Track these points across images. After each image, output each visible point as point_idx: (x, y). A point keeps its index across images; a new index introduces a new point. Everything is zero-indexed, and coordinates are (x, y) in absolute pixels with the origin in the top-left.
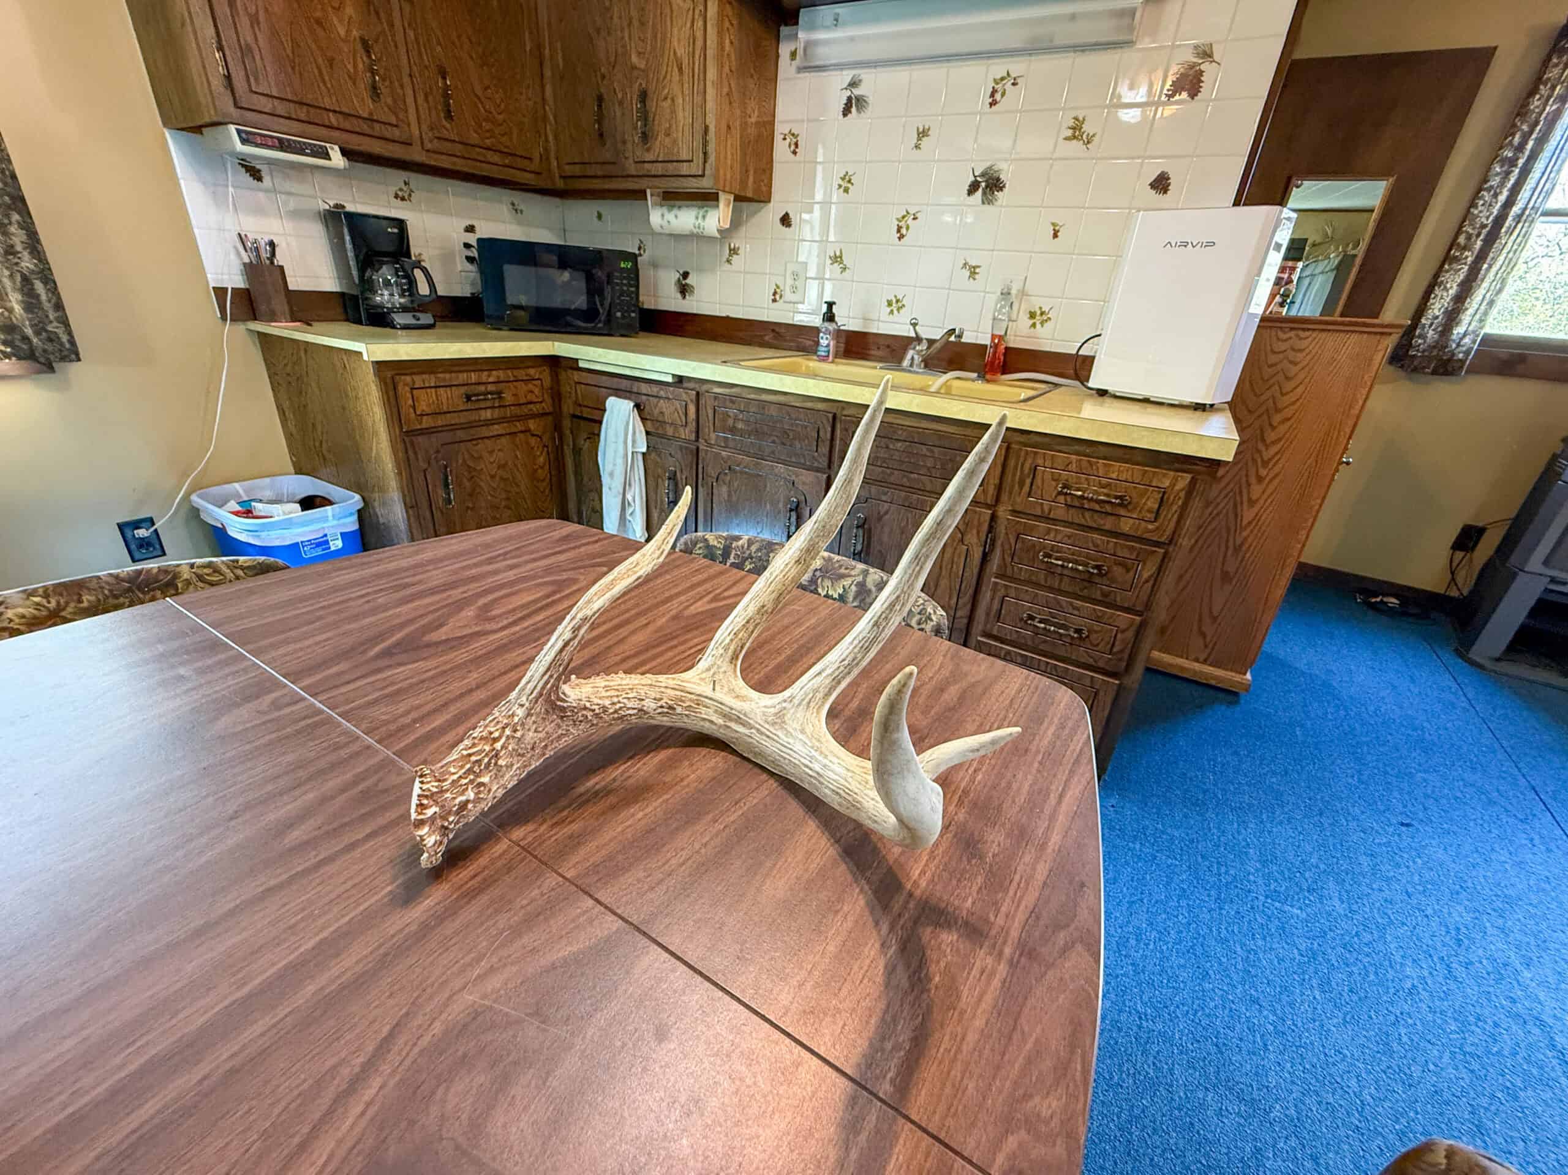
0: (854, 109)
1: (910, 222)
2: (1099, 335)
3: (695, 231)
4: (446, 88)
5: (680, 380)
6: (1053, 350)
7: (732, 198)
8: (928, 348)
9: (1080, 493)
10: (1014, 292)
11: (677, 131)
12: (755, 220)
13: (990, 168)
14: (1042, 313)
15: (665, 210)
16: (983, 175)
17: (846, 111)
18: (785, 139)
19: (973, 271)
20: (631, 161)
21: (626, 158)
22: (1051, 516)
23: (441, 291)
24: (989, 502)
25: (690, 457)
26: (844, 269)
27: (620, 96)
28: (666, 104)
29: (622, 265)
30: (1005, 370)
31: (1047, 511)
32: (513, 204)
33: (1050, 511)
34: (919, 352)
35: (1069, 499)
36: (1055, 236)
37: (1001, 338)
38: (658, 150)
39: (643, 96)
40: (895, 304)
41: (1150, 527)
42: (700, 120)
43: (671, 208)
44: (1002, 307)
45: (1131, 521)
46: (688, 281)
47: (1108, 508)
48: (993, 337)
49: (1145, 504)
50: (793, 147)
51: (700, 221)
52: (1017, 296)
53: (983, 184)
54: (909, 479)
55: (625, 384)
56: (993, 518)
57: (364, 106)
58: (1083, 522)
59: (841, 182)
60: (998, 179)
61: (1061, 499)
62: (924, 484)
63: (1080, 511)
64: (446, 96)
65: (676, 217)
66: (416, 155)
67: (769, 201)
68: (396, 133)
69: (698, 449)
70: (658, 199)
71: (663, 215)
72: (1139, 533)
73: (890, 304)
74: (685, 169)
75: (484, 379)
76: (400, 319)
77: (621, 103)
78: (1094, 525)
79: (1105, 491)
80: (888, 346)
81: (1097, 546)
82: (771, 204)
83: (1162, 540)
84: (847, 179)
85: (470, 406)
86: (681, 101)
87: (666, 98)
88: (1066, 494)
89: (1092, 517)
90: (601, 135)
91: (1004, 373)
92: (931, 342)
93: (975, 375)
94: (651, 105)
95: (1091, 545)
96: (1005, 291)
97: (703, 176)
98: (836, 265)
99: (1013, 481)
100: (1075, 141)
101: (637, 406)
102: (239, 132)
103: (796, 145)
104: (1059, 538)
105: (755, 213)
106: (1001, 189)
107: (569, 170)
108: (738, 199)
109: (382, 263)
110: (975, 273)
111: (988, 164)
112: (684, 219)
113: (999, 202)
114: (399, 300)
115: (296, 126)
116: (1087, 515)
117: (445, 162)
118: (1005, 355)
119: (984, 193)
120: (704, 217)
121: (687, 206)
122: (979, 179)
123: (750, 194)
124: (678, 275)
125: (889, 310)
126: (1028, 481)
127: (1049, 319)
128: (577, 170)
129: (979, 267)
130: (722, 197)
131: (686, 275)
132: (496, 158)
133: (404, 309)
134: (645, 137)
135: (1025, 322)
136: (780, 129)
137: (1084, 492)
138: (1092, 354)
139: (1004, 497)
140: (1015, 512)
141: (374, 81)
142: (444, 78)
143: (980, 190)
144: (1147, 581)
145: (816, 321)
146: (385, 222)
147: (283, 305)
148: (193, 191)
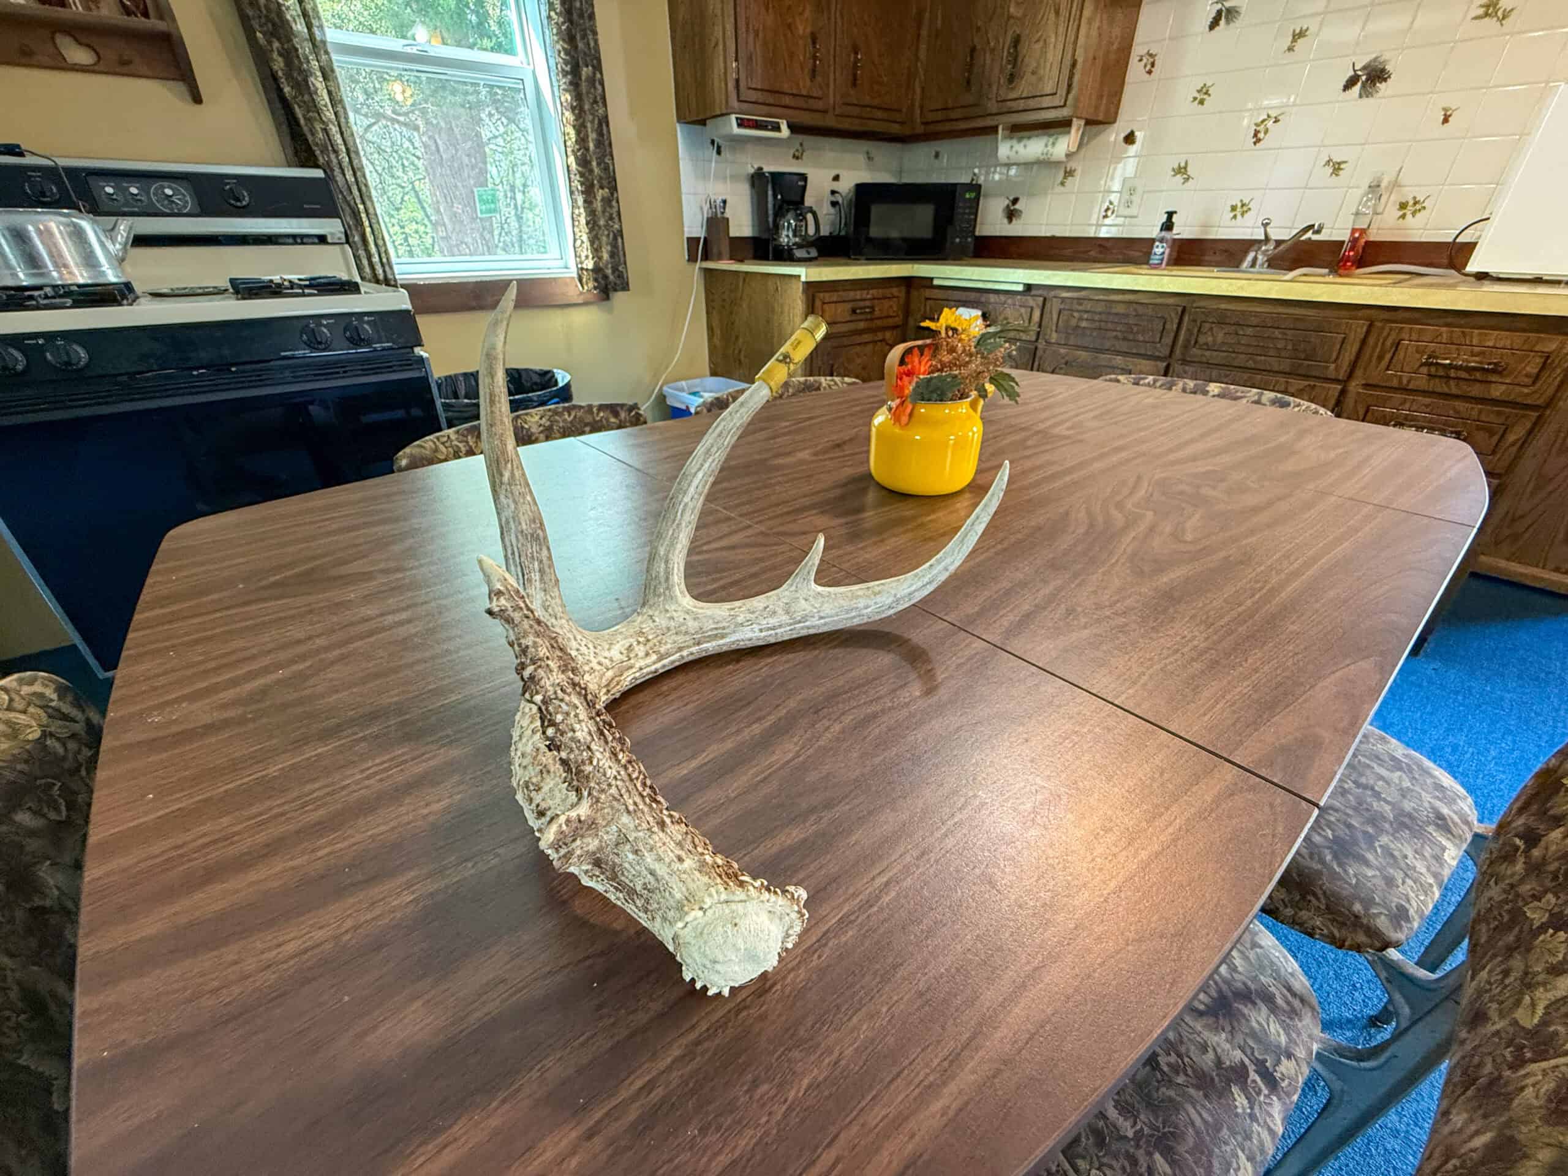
0: (1222, 22)
1: (1270, 124)
2: (1488, 219)
3: (1042, 157)
4: (856, 61)
5: (1029, 287)
6: (1423, 240)
7: (1082, 122)
8: (1275, 248)
9: (1448, 362)
10: (1383, 185)
11: (1045, 68)
12: (1094, 142)
13: (1375, 59)
14: (1415, 203)
15: (1014, 142)
16: (1364, 68)
17: (1214, 24)
18: (1141, 60)
19: (1337, 168)
20: (994, 101)
21: (989, 99)
22: (1410, 387)
24: (1341, 378)
25: (1027, 356)
26: (1186, 180)
27: (992, 44)
28: (1038, 46)
29: (967, 196)
30: (1361, 263)
31: (1405, 381)
32: (868, 153)
33: (1409, 382)
34: (1265, 253)
35: (1433, 369)
36: (1446, 120)
37: (1363, 231)
38: (1023, 88)
39: (1017, 41)
40: (1240, 209)
41: (1526, 390)
42: (1070, 55)
43: (1020, 140)
44: (1369, 200)
45: (1504, 387)
46: (1017, 206)
47: (1478, 375)
48: (1354, 231)
49: (1524, 368)
50: (1149, 67)
51: (1049, 148)
52: (1387, 188)
53: (1364, 78)
54: (1255, 362)
55: (973, 296)
56: (1343, 392)
57: (805, 85)
58: (1446, 390)
59: (1197, 95)
60: (1383, 70)
61: (1424, 370)
62: (1270, 365)
63: (1445, 380)
64: (855, 67)
65: (1025, 146)
66: (830, 121)
67: (1114, 122)
68: (820, 105)
69: (1036, 348)
70: (1007, 132)
71: (1012, 147)
72: (1511, 398)
73: (1234, 208)
74: (1046, 102)
75: (864, 296)
76: (799, 253)
77: (993, 50)
78: (1459, 393)
79: (1477, 359)
80: (1226, 251)
81: (1458, 412)
82: (1116, 125)
83: (1538, 402)
84: (1205, 91)
85: (854, 317)
86: (1053, 40)
87: (1038, 41)
88: (1432, 364)
89: (1457, 385)
90: (968, 82)
91: (1358, 267)
92: (1279, 243)
93: (1327, 271)
94: (1023, 49)
95: (1451, 412)
96: (1375, 183)
97: (1065, 105)
98: (1178, 176)
99: (1371, 356)
100: (1487, 19)
101: (983, 313)
102: (737, 119)
103: (1153, 65)
104: (1414, 407)
105: (1096, 135)
106: (1385, 80)
107: (931, 117)
108: (1089, 123)
109: (788, 211)
110: (1339, 169)
111: (1374, 56)
112: (1034, 148)
113: (1380, 94)
114: (795, 237)
115: (766, 109)
116: (1452, 383)
117: (846, 125)
118: (1364, 248)
119: (1364, 86)
120: (1053, 144)
121: (1037, 136)
122: (1359, 73)
123: (1101, 118)
124: (1007, 202)
125: (1232, 215)
126: (1388, 356)
127: (1424, 208)
128: (939, 116)
129: (1345, 162)
130: (1075, 122)
131: (1015, 201)
132: (879, 114)
133: (799, 246)
134: (1012, 78)
135: (1391, 213)
136: (1138, 50)
137: (1452, 360)
138: (1473, 240)
139: (1359, 372)
140: (1367, 386)
141: (815, 65)
142: (856, 53)
143: (1359, 84)
144: (1513, 444)
145: (1154, 232)
146: (796, 177)
147: (725, 248)
148: (685, 167)
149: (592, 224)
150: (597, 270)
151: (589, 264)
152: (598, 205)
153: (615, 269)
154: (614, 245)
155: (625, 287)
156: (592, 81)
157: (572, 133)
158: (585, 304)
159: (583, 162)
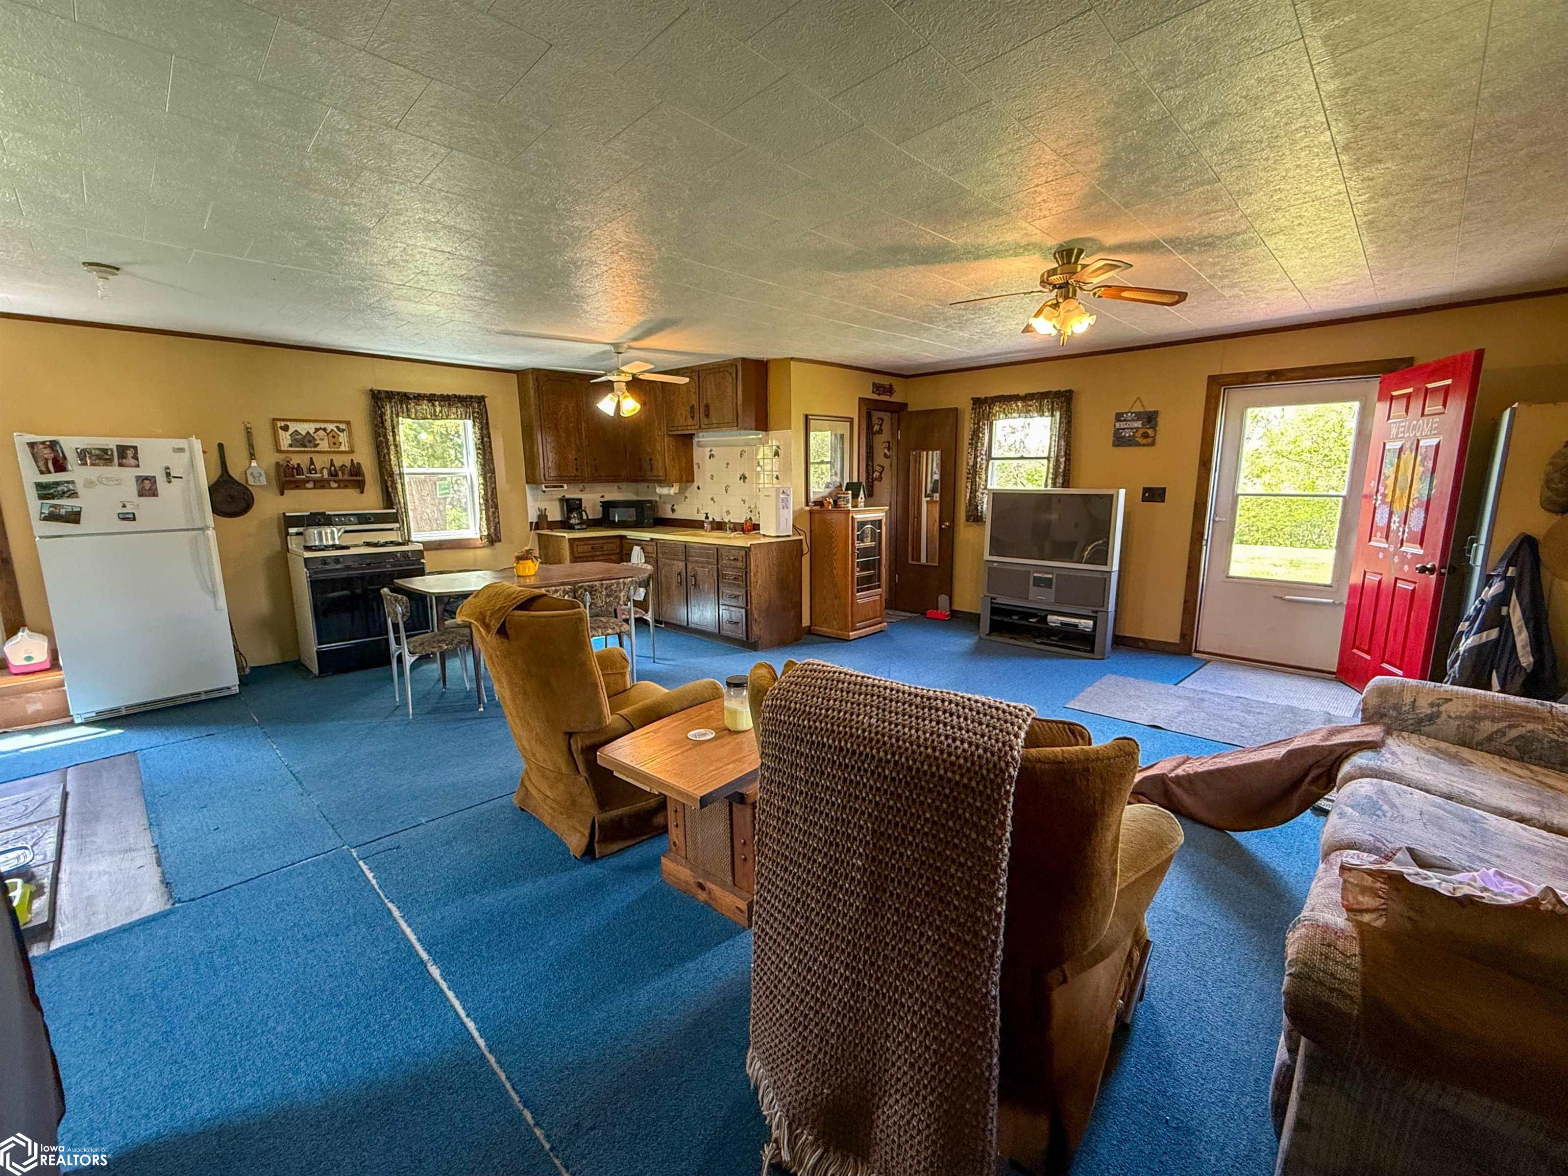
5: (652, 540)
7: (678, 484)
11: (659, 468)
12: (690, 488)
13: (743, 473)
15: (659, 487)
17: (710, 458)
18: (696, 465)
19: (744, 501)
20: (648, 476)
23: (590, 517)
26: (713, 502)
27: (644, 459)
28: (656, 462)
29: (652, 505)
32: (618, 487)
34: (729, 526)
38: (654, 473)
42: (664, 466)
43: (662, 487)
49: (740, 559)
55: (642, 542)
59: (711, 478)
60: (745, 476)
65: (663, 489)
70: (657, 485)
71: (659, 489)
73: (726, 512)
74: (661, 478)
75: (598, 543)
76: (577, 527)
82: (694, 483)
85: (592, 551)
86: (659, 461)
87: (656, 460)
90: (641, 469)
92: (732, 523)
94: (653, 462)
97: (666, 480)
98: (711, 501)
101: (642, 548)
102: (545, 486)
103: (699, 466)
105: (690, 485)
108: (683, 483)
109: (574, 511)
112: (667, 490)
113: (746, 482)
114: (577, 521)
115: (557, 481)
119: (743, 480)
120: (673, 489)
121: (666, 487)
122: (742, 476)
123: (687, 481)
124: (670, 507)
125: (726, 514)
130: (674, 484)
131: (673, 506)
133: (578, 524)
141: (578, 466)
146: (575, 499)
147: (546, 526)
148: (529, 498)
149: (488, 519)
150: (489, 535)
151: (486, 533)
152: (490, 514)
153: (496, 535)
154: (496, 527)
155: (500, 541)
156: (490, 478)
157: (483, 492)
158: (483, 547)
159: (486, 500)
